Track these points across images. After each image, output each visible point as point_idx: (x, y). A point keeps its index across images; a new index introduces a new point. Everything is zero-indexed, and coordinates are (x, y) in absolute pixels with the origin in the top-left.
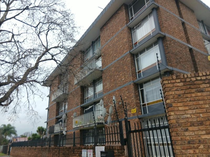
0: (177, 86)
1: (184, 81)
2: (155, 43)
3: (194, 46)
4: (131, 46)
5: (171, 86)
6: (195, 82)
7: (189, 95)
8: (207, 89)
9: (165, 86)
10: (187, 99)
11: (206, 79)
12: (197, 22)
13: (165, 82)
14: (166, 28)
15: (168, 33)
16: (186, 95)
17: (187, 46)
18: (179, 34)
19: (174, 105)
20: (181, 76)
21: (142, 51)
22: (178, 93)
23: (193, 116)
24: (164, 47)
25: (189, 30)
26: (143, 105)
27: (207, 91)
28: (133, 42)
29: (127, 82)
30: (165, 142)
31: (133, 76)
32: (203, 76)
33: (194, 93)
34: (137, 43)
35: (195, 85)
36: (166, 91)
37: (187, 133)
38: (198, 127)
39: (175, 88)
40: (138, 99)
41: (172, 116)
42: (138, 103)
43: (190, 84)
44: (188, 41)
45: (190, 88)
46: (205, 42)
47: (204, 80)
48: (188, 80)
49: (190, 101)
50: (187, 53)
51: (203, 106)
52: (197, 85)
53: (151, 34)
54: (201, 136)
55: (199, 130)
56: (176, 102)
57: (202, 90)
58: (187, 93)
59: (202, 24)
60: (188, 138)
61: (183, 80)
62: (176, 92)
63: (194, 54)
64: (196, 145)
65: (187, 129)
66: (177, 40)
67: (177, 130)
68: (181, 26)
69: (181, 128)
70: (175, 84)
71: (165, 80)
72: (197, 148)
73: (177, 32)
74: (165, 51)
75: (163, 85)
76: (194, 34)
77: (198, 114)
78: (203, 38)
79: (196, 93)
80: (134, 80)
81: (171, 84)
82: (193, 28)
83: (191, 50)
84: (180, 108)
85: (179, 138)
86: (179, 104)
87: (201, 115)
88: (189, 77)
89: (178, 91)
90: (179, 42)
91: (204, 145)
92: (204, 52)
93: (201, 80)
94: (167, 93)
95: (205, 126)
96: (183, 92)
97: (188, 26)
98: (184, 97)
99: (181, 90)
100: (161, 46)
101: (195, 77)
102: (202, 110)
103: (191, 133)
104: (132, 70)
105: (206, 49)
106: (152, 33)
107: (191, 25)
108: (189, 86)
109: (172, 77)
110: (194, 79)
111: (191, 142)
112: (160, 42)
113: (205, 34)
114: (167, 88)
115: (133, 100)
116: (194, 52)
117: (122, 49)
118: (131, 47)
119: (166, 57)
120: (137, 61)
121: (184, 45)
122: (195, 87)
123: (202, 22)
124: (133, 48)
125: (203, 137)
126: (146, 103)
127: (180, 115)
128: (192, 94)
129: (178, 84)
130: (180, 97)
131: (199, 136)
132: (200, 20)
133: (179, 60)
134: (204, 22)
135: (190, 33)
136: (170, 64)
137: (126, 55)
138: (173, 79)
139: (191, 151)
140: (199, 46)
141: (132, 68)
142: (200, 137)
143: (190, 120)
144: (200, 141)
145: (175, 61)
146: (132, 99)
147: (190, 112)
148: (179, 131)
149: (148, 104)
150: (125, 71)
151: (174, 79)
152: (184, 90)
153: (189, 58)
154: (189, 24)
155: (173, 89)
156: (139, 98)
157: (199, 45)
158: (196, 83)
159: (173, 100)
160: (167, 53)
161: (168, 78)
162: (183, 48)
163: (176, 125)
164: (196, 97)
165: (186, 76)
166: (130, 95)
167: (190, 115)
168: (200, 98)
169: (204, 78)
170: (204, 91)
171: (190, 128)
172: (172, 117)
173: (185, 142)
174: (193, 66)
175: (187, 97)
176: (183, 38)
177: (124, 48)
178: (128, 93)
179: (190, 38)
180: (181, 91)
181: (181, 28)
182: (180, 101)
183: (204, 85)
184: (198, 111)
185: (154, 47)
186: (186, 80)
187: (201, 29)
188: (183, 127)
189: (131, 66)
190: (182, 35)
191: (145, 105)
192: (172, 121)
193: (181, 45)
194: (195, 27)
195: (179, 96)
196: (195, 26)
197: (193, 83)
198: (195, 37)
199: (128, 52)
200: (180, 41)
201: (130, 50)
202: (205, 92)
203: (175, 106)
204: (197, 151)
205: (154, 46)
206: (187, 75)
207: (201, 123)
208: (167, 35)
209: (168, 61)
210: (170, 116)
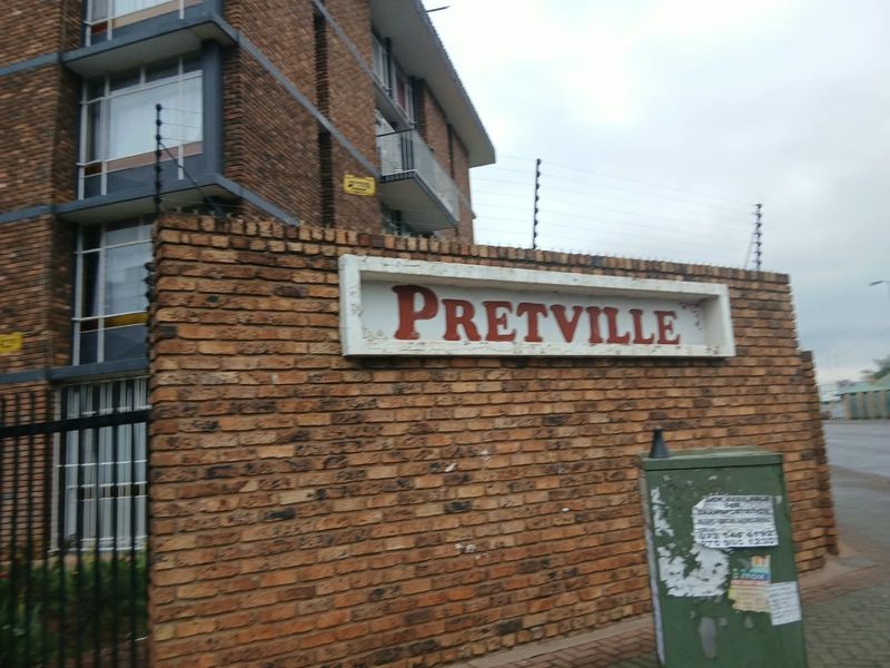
0: (210, 259)
1: (244, 247)
2: (191, 61)
3: (337, 126)
4: (75, 31)
5: (189, 257)
6: (281, 259)
7: (247, 303)
8: (313, 291)
9: (164, 250)
10: (240, 314)
11: (320, 253)
12: (368, 36)
13: (168, 236)
14: (247, 11)
15: (253, 39)
16: (238, 299)
17: (313, 116)
18: (293, 59)
19: (183, 331)
20: (234, 225)
21: (125, 77)
22: (207, 285)
23: (247, 380)
24: (222, 88)
25: (335, 58)
26: (85, 326)
27: (312, 297)
28: (84, 16)
29: (21, 202)
30: (124, 483)
31: (56, 182)
32: (313, 241)
33: (268, 296)
34: (104, 25)
35: (277, 270)
36: (164, 271)
37: (210, 440)
38: (254, 417)
39: (202, 268)
40: (61, 295)
41: (166, 375)
42: (64, 313)
43: (262, 260)
44: (322, 99)
45: (258, 276)
46: (378, 123)
47: (311, 256)
48: (258, 245)
49: (249, 323)
50: (309, 146)
51: (289, 347)
52: (285, 271)
53: (178, 11)
54: (259, 448)
55: (259, 428)
56: (195, 320)
57: (296, 291)
58: (243, 295)
59: (385, 52)
60: (211, 457)
61: (239, 242)
62: (202, 281)
63: (334, 159)
64: (232, 483)
65: (215, 425)
66: (283, 78)
67: (176, 426)
68: (310, 29)
69: (191, 420)
70: (205, 252)
71: (167, 228)
72: (236, 491)
73: (287, 45)
74: (226, 110)
75: (159, 245)
76: (349, 79)
77: (267, 374)
78: (378, 109)
79: (275, 298)
80: (61, 201)
81: (187, 248)
82: (350, 53)
83: (324, 137)
84: (205, 347)
85: (178, 457)
86: (204, 332)
87: (275, 377)
88: (263, 235)
89: (209, 281)
90: (288, 93)
91: (261, 481)
92: (369, 160)
93: (301, 254)
94: (167, 282)
95: (281, 416)
96: (227, 286)
97: (335, 41)
98: (230, 306)
99: (224, 278)
100: (213, 81)
101: (286, 238)
102: (282, 358)
103: (226, 440)
104: (55, 153)
105: (375, 149)
106: (185, 9)
107: (347, 39)
108: (255, 268)
109: (200, 221)
110: (277, 246)
111: (219, 472)
112: (213, 64)
113: (387, 94)
114: (169, 263)
115: (36, 295)
116: (335, 150)
117: (21, 28)
118: (74, 36)
119: (223, 137)
120: (94, 114)
121: (304, 110)
122: (277, 277)
123: (387, 43)
124: (83, 45)
125: (265, 453)
126: (100, 315)
127: (199, 373)
128: (260, 299)
129: (217, 255)
130: (213, 305)
131: (252, 448)
132: (384, 35)
133: (273, 165)
134: (395, 49)
135: (337, 70)
136: (235, 168)
137: (39, 67)
138: (201, 231)
139: (212, 504)
140: (356, 134)
141: (57, 142)
142: (253, 452)
143: (233, 392)
144: (249, 467)
145: (255, 163)
146: (35, 289)
147: (240, 362)
148: (182, 431)
149: (109, 322)
150: (18, 146)
151: (208, 229)
152: (235, 281)
153: (313, 166)
154: (339, 31)
155: (193, 268)
156: (69, 292)
157: (358, 128)
158: (284, 262)
159: (183, 312)
160: (233, 121)
161: (183, 224)
162: (298, 120)
163: (174, 408)
164: (272, 314)
165: (251, 229)
166: (26, 269)
167: (236, 373)
168: (285, 316)
169: (312, 249)
170: (304, 295)
171: (227, 423)
172: (163, 379)
173: (195, 472)
174: (318, 202)
175: (241, 309)
176: (308, 82)
177: (31, 30)
178: (13, 261)
179: (331, 90)
180: (224, 283)
181: (307, 35)
182: (209, 319)
183: (308, 276)
184: (267, 362)
185: (181, 77)
186: (249, 243)
187: (378, 71)
188: (201, 416)
189: (58, 130)
190: (305, 68)
191: (94, 324)
192: (161, 394)
193: (293, 108)
194: (357, 53)
195: (213, 299)
196: (359, 48)
197: (271, 260)
198: (350, 93)
199: (53, 58)
200: (292, 86)
201: (67, 51)
202: (303, 298)
203: (188, 336)
204: (233, 501)
205: (185, 71)
206: (257, 225)
207: (268, 406)
208: (245, 43)
209: (227, 153)
210: (159, 371)
